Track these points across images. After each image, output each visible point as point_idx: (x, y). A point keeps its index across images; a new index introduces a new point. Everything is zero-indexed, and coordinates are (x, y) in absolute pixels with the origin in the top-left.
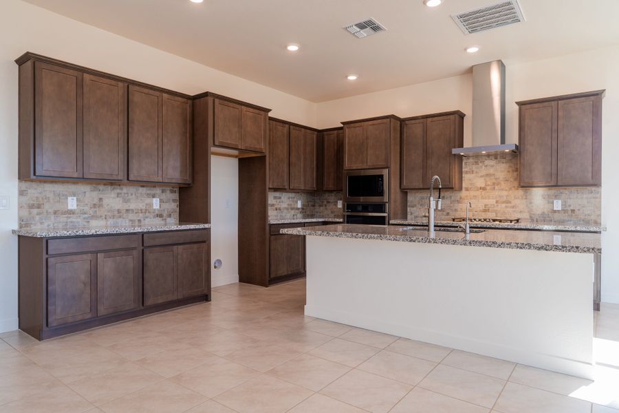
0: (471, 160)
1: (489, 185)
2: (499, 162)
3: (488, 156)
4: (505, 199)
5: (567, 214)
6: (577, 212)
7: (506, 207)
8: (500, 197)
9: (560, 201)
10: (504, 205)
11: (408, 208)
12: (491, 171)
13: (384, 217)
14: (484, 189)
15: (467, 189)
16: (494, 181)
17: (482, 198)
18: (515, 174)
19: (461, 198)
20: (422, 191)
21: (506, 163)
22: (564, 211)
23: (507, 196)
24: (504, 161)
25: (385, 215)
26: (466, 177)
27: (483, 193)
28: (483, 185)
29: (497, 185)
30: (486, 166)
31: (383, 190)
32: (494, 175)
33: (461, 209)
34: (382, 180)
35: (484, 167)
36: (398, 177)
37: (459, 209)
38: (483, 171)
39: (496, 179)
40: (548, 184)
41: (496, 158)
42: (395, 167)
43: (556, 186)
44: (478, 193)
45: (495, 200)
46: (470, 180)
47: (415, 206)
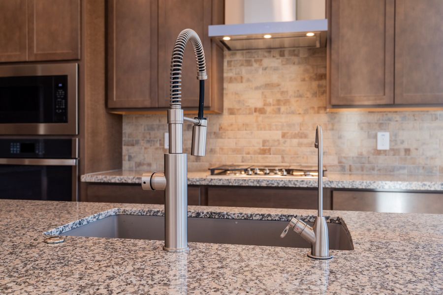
0: (239, 57)
1: (269, 105)
2: (288, 62)
3: (269, 49)
4: (297, 130)
5: (397, 157)
6: (414, 153)
7: (300, 145)
8: (290, 126)
9: (387, 135)
10: (295, 141)
11: (124, 148)
12: (275, 78)
13: (70, 168)
14: (261, 111)
15: (232, 112)
16: (279, 96)
17: (259, 128)
18: (315, 84)
19: (220, 128)
20: (150, 113)
21: (299, 63)
22: (394, 151)
23: (301, 125)
24: (296, 59)
25: (72, 162)
26: (229, 87)
27: (260, 119)
28: (260, 105)
29: (285, 104)
30: (265, 69)
31: (66, 108)
32: (278, 85)
33: (222, 149)
34: (65, 87)
35: (261, 71)
36: (102, 83)
37: (218, 149)
38: (261, 78)
39: (282, 93)
40: (378, 102)
41: (282, 55)
42: (92, 60)
43: (393, 105)
44: (251, 119)
45: (280, 133)
46: (236, 94)
47: (137, 142)
